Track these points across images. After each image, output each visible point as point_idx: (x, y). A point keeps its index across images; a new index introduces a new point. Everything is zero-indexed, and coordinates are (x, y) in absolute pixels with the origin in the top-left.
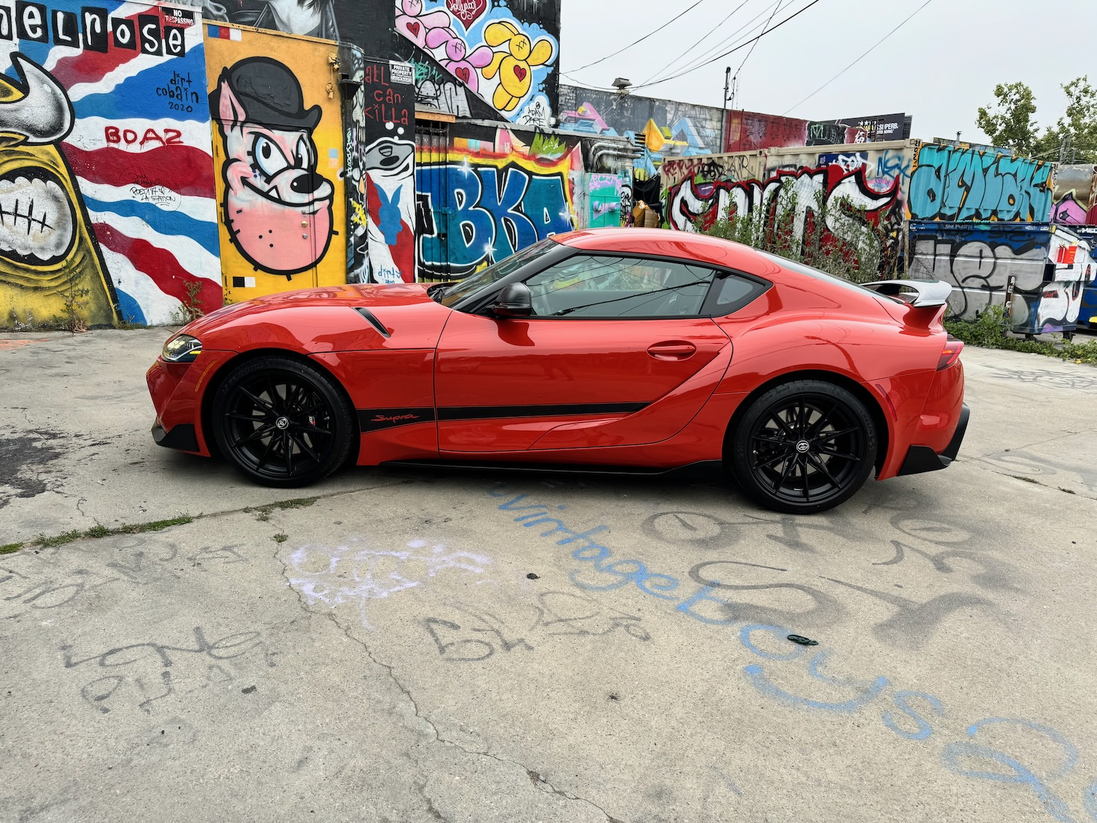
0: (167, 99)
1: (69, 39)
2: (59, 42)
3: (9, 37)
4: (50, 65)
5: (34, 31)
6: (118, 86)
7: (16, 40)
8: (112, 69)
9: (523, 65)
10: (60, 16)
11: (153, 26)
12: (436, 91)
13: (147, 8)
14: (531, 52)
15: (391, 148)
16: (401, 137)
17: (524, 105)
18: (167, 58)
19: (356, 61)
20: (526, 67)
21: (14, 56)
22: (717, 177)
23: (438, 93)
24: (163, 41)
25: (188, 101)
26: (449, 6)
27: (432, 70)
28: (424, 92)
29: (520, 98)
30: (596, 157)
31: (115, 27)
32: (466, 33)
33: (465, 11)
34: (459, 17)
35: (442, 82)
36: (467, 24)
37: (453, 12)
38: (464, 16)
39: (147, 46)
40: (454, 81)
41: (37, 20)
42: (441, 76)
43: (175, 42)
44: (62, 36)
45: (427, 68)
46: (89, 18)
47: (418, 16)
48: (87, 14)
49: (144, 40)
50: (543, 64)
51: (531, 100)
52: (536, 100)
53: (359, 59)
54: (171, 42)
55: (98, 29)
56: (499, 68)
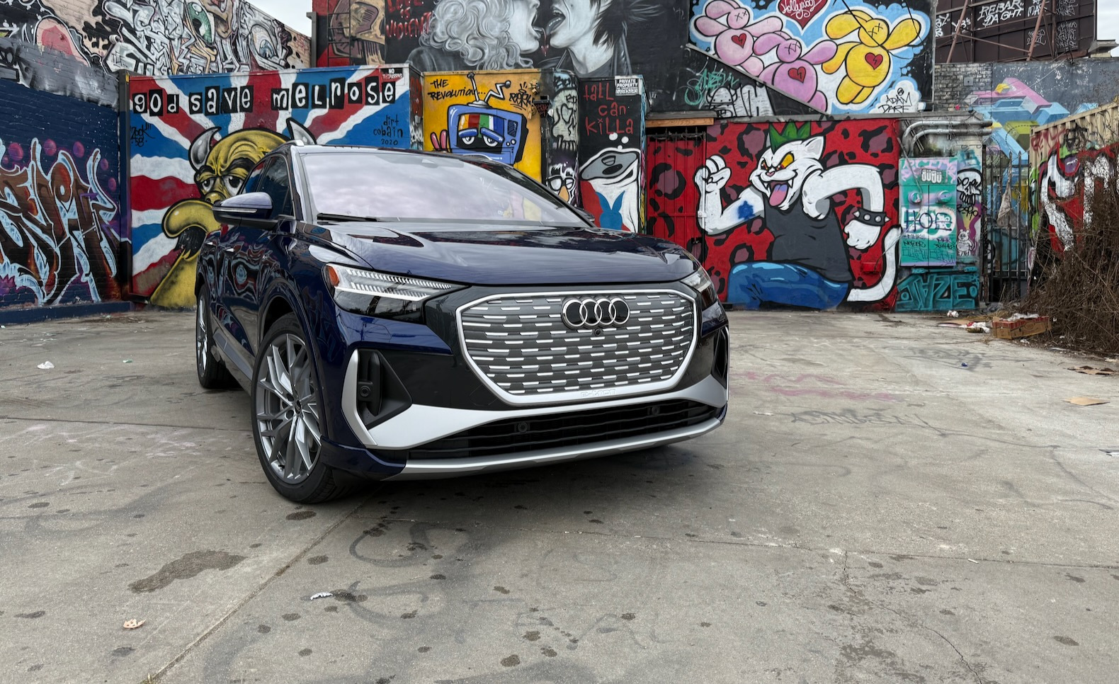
0: (381, 137)
1: (320, 103)
2: (315, 106)
3: (287, 109)
4: (308, 124)
5: (301, 101)
6: (348, 132)
7: (290, 109)
8: (345, 120)
9: (878, 51)
10: (317, 88)
11: (374, 84)
12: (732, 96)
13: (371, 71)
14: (889, 35)
15: (615, 157)
16: (625, 146)
17: (880, 94)
18: (382, 105)
19: (561, 82)
20: (883, 53)
21: (288, 121)
22: (1082, 145)
23: (734, 98)
24: (381, 94)
25: (396, 137)
26: (781, 9)
27: (727, 76)
28: (718, 99)
29: (874, 87)
30: (915, 139)
31: (349, 90)
32: (802, 32)
33: (801, 10)
34: (794, 17)
35: (740, 86)
36: (803, 23)
37: (787, 15)
38: (799, 15)
39: (370, 99)
40: (754, 82)
41: (303, 94)
42: (740, 79)
43: (389, 93)
44: (317, 102)
45: (722, 76)
46: (334, 86)
47: (745, 26)
48: (333, 84)
49: (368, 95)
50: (908, 45)
51: (891, 86)
52: (898, 86)
53: (564, 81)
54: (386, 93)
55: (339, 93)
56: (845, 60)
